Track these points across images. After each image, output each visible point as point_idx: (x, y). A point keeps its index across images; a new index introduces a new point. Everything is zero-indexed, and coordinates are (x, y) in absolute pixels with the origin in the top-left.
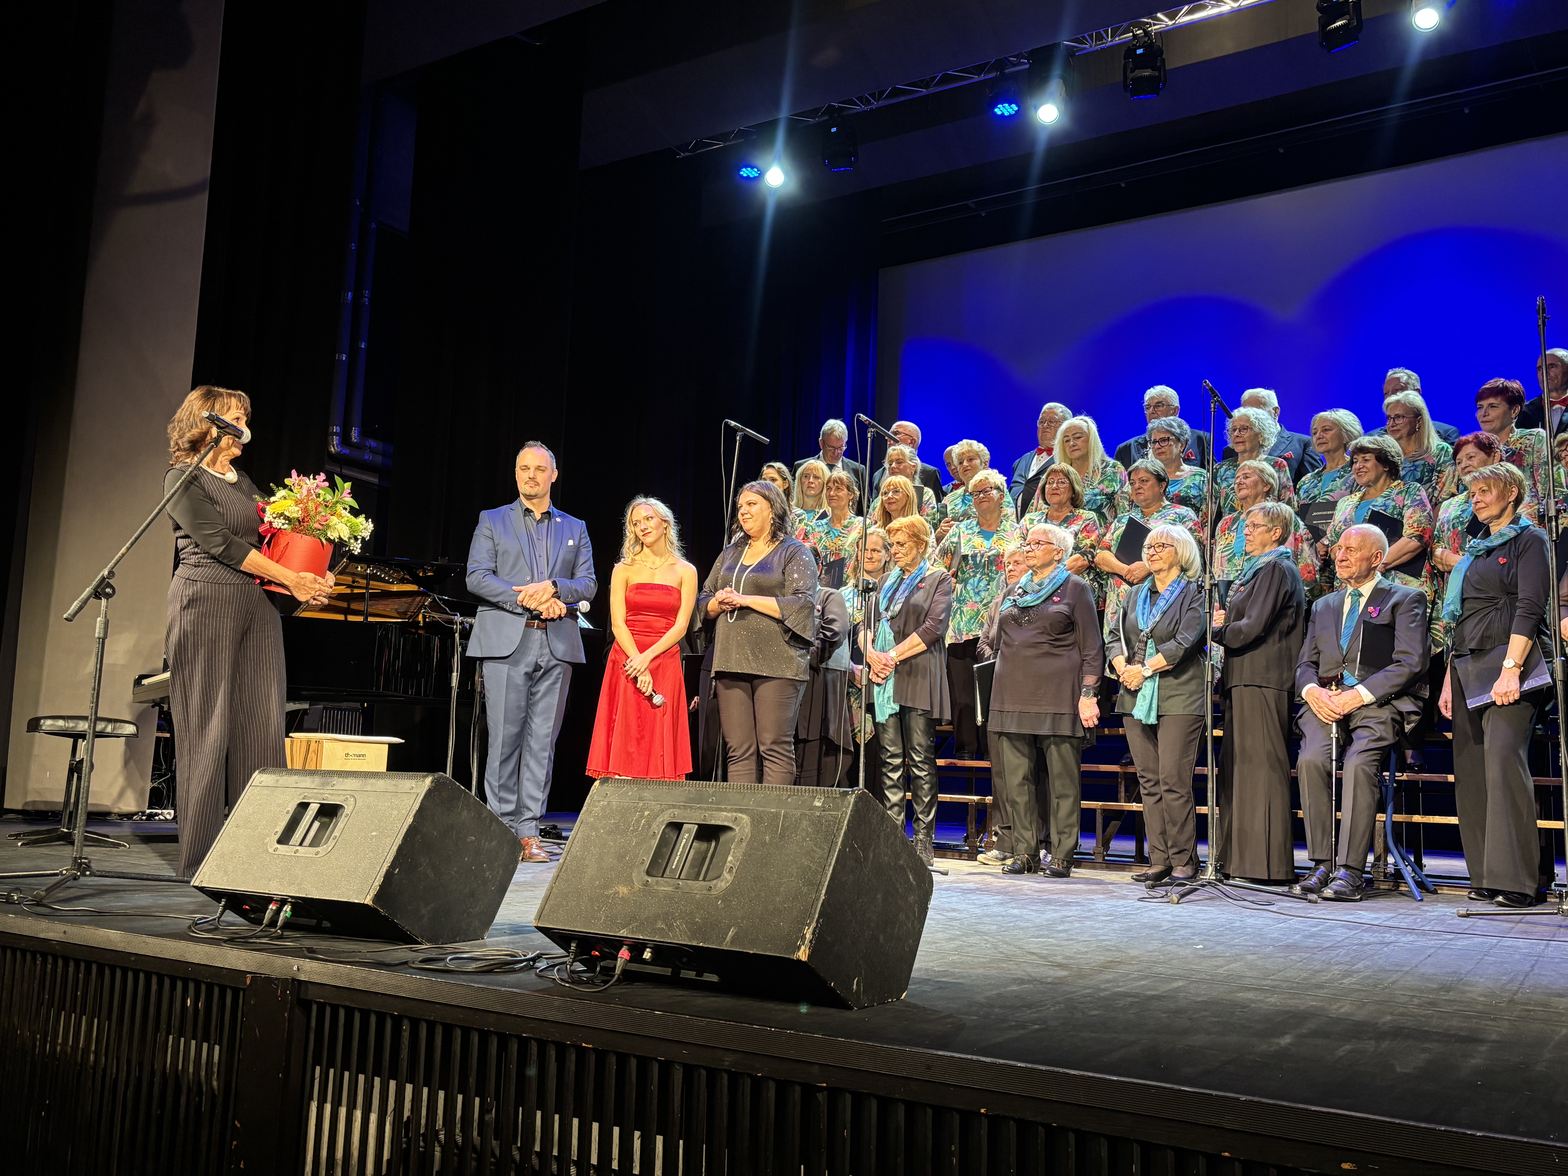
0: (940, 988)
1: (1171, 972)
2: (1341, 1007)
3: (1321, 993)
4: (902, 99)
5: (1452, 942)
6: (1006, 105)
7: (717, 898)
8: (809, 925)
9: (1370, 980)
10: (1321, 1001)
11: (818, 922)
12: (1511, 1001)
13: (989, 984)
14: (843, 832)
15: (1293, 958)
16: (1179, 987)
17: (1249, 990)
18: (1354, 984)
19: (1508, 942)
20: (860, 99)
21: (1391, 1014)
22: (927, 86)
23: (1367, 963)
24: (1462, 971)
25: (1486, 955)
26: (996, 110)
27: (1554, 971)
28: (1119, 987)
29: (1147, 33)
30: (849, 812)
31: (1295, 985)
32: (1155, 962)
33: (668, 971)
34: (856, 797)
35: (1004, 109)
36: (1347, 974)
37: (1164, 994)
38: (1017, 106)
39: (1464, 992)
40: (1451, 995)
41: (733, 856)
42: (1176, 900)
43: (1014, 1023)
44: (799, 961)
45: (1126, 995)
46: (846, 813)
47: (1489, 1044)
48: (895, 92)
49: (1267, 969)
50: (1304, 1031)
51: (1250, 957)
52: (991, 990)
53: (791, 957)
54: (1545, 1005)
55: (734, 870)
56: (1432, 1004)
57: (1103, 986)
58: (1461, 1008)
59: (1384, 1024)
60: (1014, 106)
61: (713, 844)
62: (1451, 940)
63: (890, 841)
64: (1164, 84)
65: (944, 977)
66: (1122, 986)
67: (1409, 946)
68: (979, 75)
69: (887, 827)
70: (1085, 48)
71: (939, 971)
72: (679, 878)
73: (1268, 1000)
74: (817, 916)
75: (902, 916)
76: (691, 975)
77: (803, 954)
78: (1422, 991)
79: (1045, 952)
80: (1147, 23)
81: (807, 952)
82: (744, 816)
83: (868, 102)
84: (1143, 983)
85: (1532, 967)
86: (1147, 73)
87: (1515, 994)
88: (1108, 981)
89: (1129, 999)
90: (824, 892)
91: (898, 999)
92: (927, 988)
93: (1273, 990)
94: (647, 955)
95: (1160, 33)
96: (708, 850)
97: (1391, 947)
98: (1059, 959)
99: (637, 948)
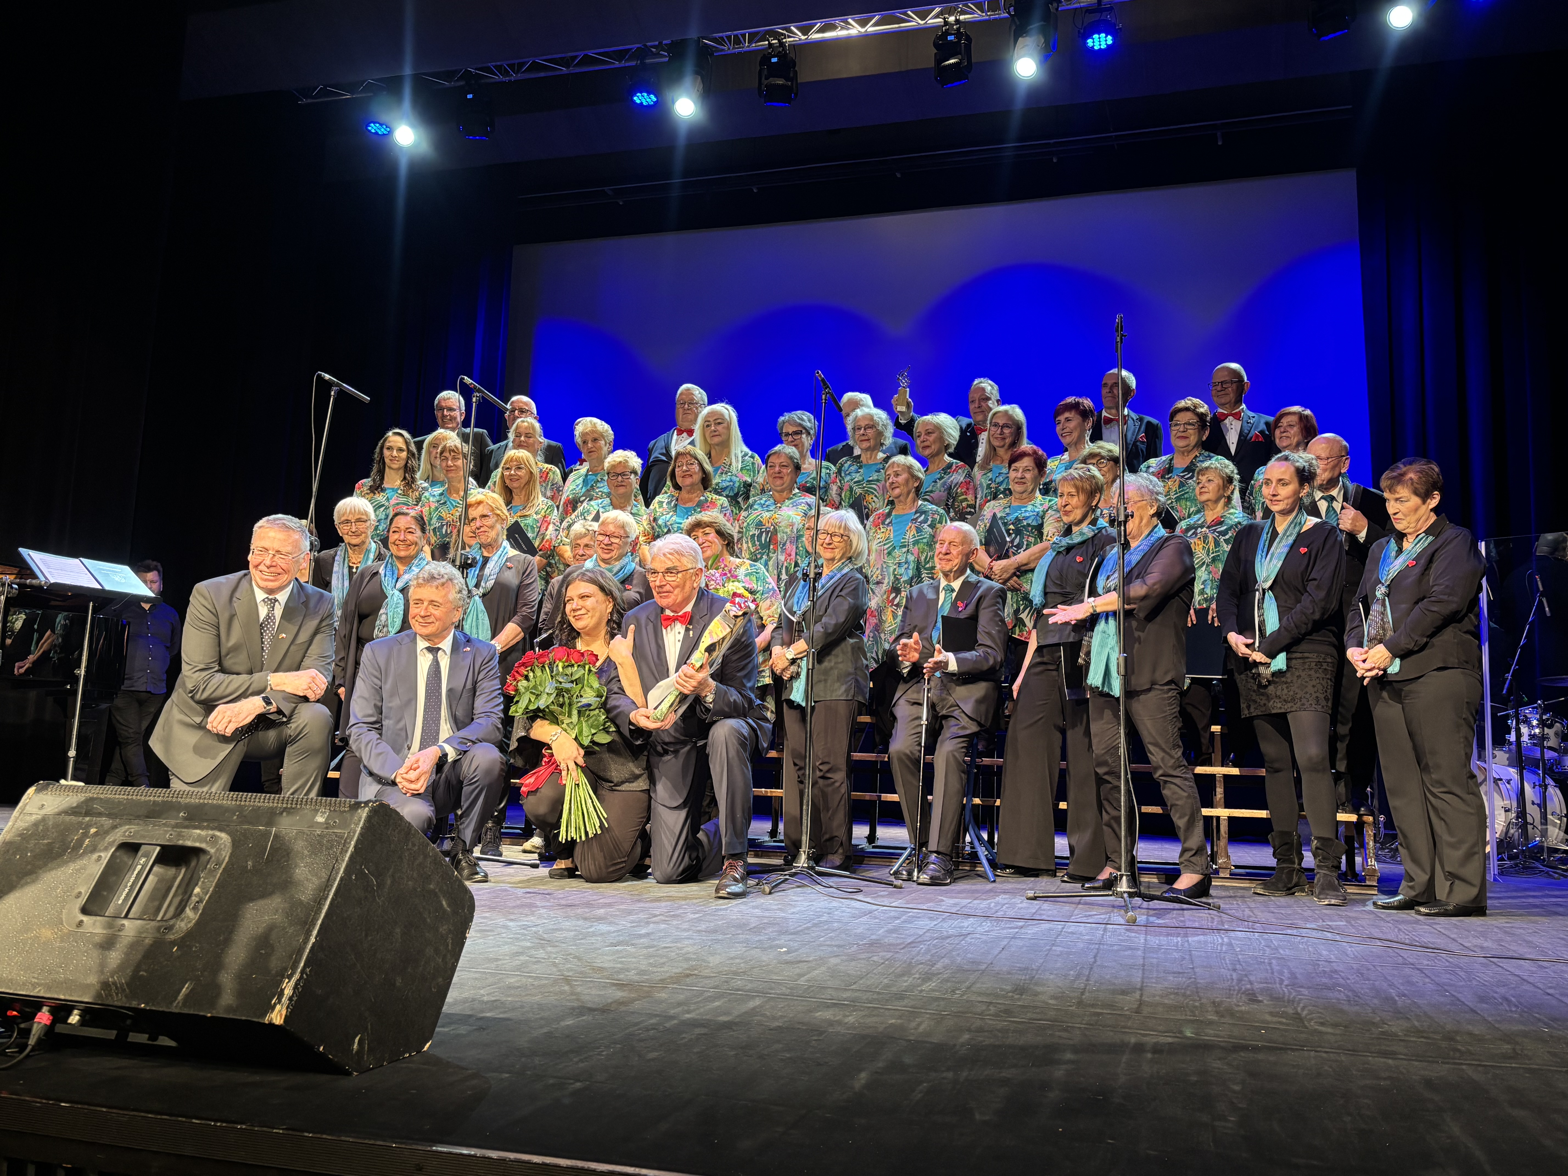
0: (481, 1029)
1: (750, 986)
2: (919, 1025)
3: (899, 1005)
4: (542, 74)
5: (1023, 931)
6: (645, 94)
7: (173, 943)
8: (290, 977)
9: (949, 984)
10: (900, 1017)
11: (302, 972)
12: (1080, 1003)
13: (541, 1019)
14: (348, 855)
15: (875, 958)
16: (754, 1009)
17: (828, 1006)
18: (934, 990)
19: (1071, 927)
20: (499, 68)
21: (969, 1030)
22: (568, 66)
23: (946, 961)
24: (1034, 967)
25: (1053, 945)
26: (635, 98)
27: (1115, 961)
28: (688, 1012)
29: (782, 44)
30: (358, 830)
31: (875, 996)
32: (736, 973)
33: (112, 1034)
34: (370, 811)
35: (642, 99)
36: (927, 977)
37: (737, 1020)
38: (656, 97)
39: (1036, 994)
40: (1026, 999)
41: (202, 888)
42: (767, 889)
43: (551, 1081)
44: (271, 1025)
45: (694, 1024)
46: (354, 832)
47: (1064, 1067)
48: (535, 67)
49: (849, 975)
50: (880, 1065)
51: (833, 961)
52: (541, 1027)
53: (261, 1021)
54: (1111, 1006)
55: (201, 906)
56: (1008, 1012)
57: (672, 1012)
58: (1034, 1016)
59: (963, 1045)
60: (652, 97)
61: (183, 871)
62: (1022, 927)
63: (417, 862)
64: (796, 95)
65: (490, 1010)
66: (694, 1010)
67: (984, 937)
68: (620, 61)
69: (414, 845)
70: (723, 50)
71: (487, 1002)
72: (126, 917)
73: (846, 1020)
74: (302, 964)
75: (429, 951)
76: (142, 1038)
77: (277, 1017)
78: (997, 996)
79: (619, 966)
80: (782, 34)
81: (284, 1012)
82: (223, 835)
83: (507, 73)
84: (717, 1004)
85: (1095, 957)
86: (780, 82)
87: (1082, 993)
88: (680, 1004)
89: (698, 1031)
90: (315, 932)
91: (419, 1052)
92: (463, 1030)
93: (853, 1005)
94: (74, 1018)
95: (794, 45)
96: (175, 878)
97: (968, 939)
98: (632, 975)
99: (61, 1010)
